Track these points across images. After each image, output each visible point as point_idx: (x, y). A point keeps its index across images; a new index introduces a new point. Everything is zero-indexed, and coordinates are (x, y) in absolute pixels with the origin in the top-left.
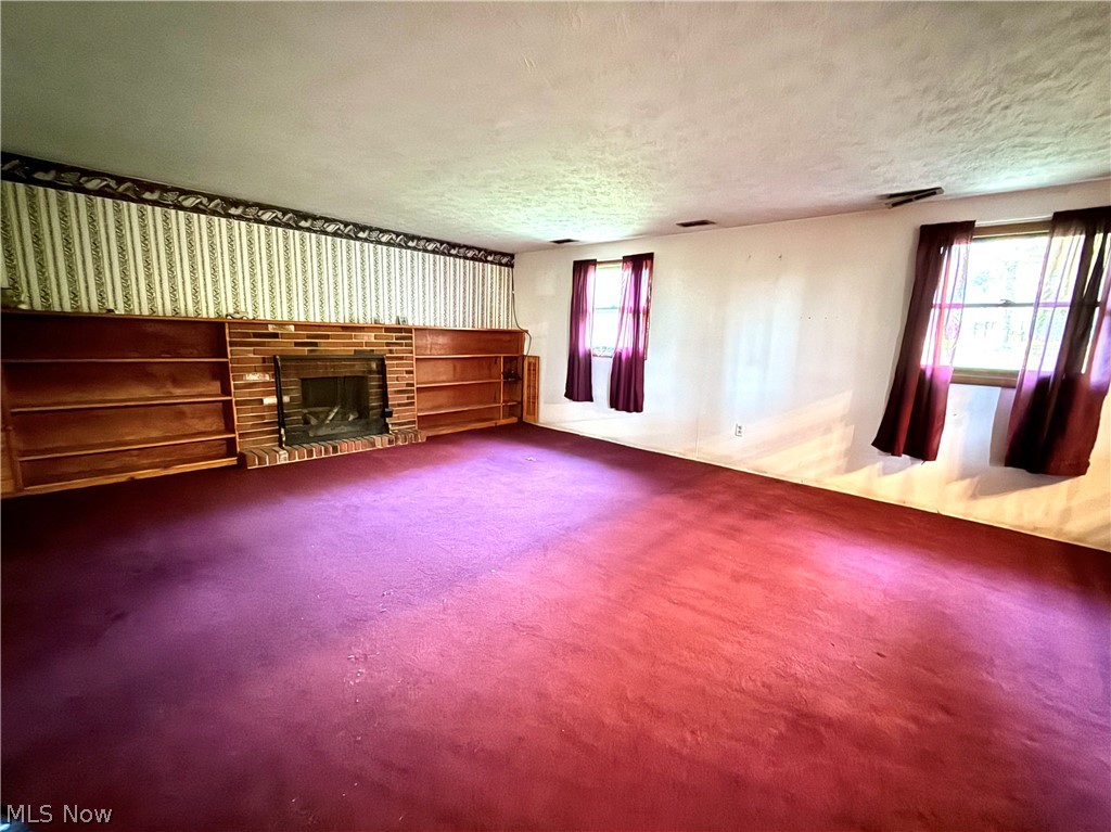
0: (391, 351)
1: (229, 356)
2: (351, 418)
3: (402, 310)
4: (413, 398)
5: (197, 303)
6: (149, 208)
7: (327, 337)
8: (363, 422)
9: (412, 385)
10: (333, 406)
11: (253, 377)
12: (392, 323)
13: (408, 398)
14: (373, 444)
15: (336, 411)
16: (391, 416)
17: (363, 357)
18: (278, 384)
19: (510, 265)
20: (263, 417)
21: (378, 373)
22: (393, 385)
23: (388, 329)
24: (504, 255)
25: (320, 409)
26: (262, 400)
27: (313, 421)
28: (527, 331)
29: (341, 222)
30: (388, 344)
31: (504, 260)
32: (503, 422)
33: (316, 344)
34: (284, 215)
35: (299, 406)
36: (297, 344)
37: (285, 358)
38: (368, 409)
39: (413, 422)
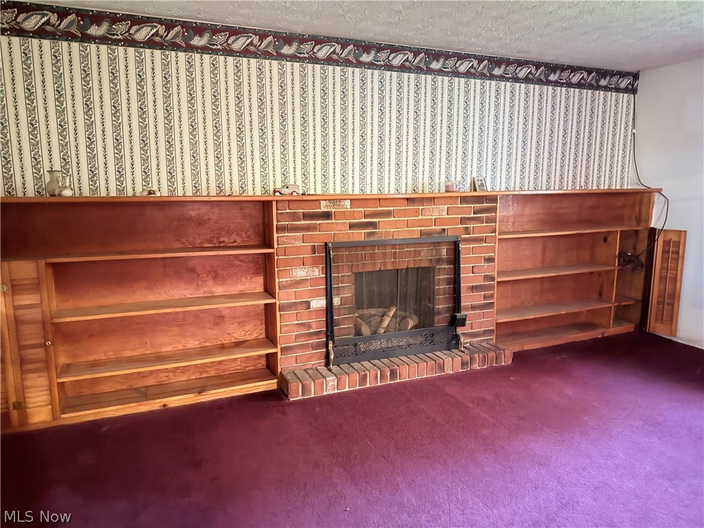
0: (467, 230)
1: (276, 246)
2: (411, 324)
3: (479, 168)
4: (492, 296)
5: (242, 176)
6: (197, 56)
7: (388, 214)
8: (426, 331)
9: (493, 279)
10: (388, 307)
11: (300, 273)
12: (466, 189)
13: (485, 297)
14: (442, 368)
15: (391, 314)
16: (464, 325)
17: (429, 240)
18: (328, 281)
19: (632, 90)
20: (309, 326)
21: (449, 262)
22: (468, 278)
23: (464, 200)
24: (622, 75)
25: (373, 311)
26: (308, 303)
27: (366, 330)
28: (659, 191)
29: (410, 50)
30: (463, 221)
31: (624, 83)
32: (614, 330)
33: (373, 225)
34: (343, 48)
35: (351, 311)
36: (352, 226)
37: (339, 246)
38: (432, 313)
39: (492, 331)
